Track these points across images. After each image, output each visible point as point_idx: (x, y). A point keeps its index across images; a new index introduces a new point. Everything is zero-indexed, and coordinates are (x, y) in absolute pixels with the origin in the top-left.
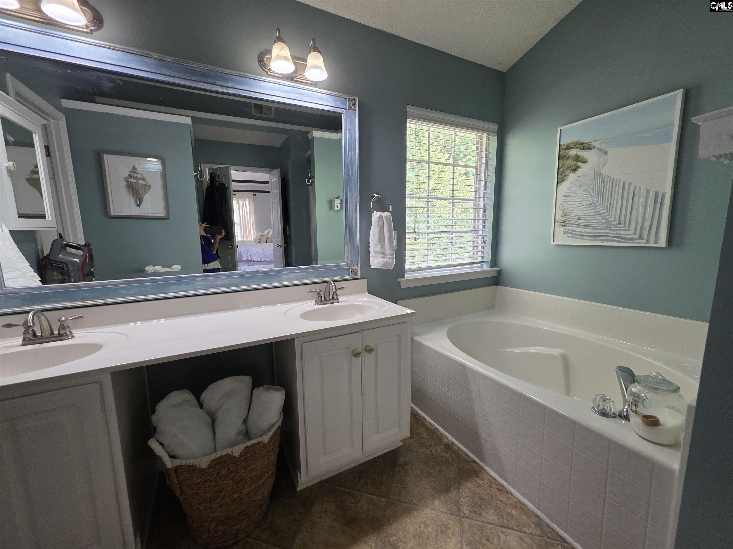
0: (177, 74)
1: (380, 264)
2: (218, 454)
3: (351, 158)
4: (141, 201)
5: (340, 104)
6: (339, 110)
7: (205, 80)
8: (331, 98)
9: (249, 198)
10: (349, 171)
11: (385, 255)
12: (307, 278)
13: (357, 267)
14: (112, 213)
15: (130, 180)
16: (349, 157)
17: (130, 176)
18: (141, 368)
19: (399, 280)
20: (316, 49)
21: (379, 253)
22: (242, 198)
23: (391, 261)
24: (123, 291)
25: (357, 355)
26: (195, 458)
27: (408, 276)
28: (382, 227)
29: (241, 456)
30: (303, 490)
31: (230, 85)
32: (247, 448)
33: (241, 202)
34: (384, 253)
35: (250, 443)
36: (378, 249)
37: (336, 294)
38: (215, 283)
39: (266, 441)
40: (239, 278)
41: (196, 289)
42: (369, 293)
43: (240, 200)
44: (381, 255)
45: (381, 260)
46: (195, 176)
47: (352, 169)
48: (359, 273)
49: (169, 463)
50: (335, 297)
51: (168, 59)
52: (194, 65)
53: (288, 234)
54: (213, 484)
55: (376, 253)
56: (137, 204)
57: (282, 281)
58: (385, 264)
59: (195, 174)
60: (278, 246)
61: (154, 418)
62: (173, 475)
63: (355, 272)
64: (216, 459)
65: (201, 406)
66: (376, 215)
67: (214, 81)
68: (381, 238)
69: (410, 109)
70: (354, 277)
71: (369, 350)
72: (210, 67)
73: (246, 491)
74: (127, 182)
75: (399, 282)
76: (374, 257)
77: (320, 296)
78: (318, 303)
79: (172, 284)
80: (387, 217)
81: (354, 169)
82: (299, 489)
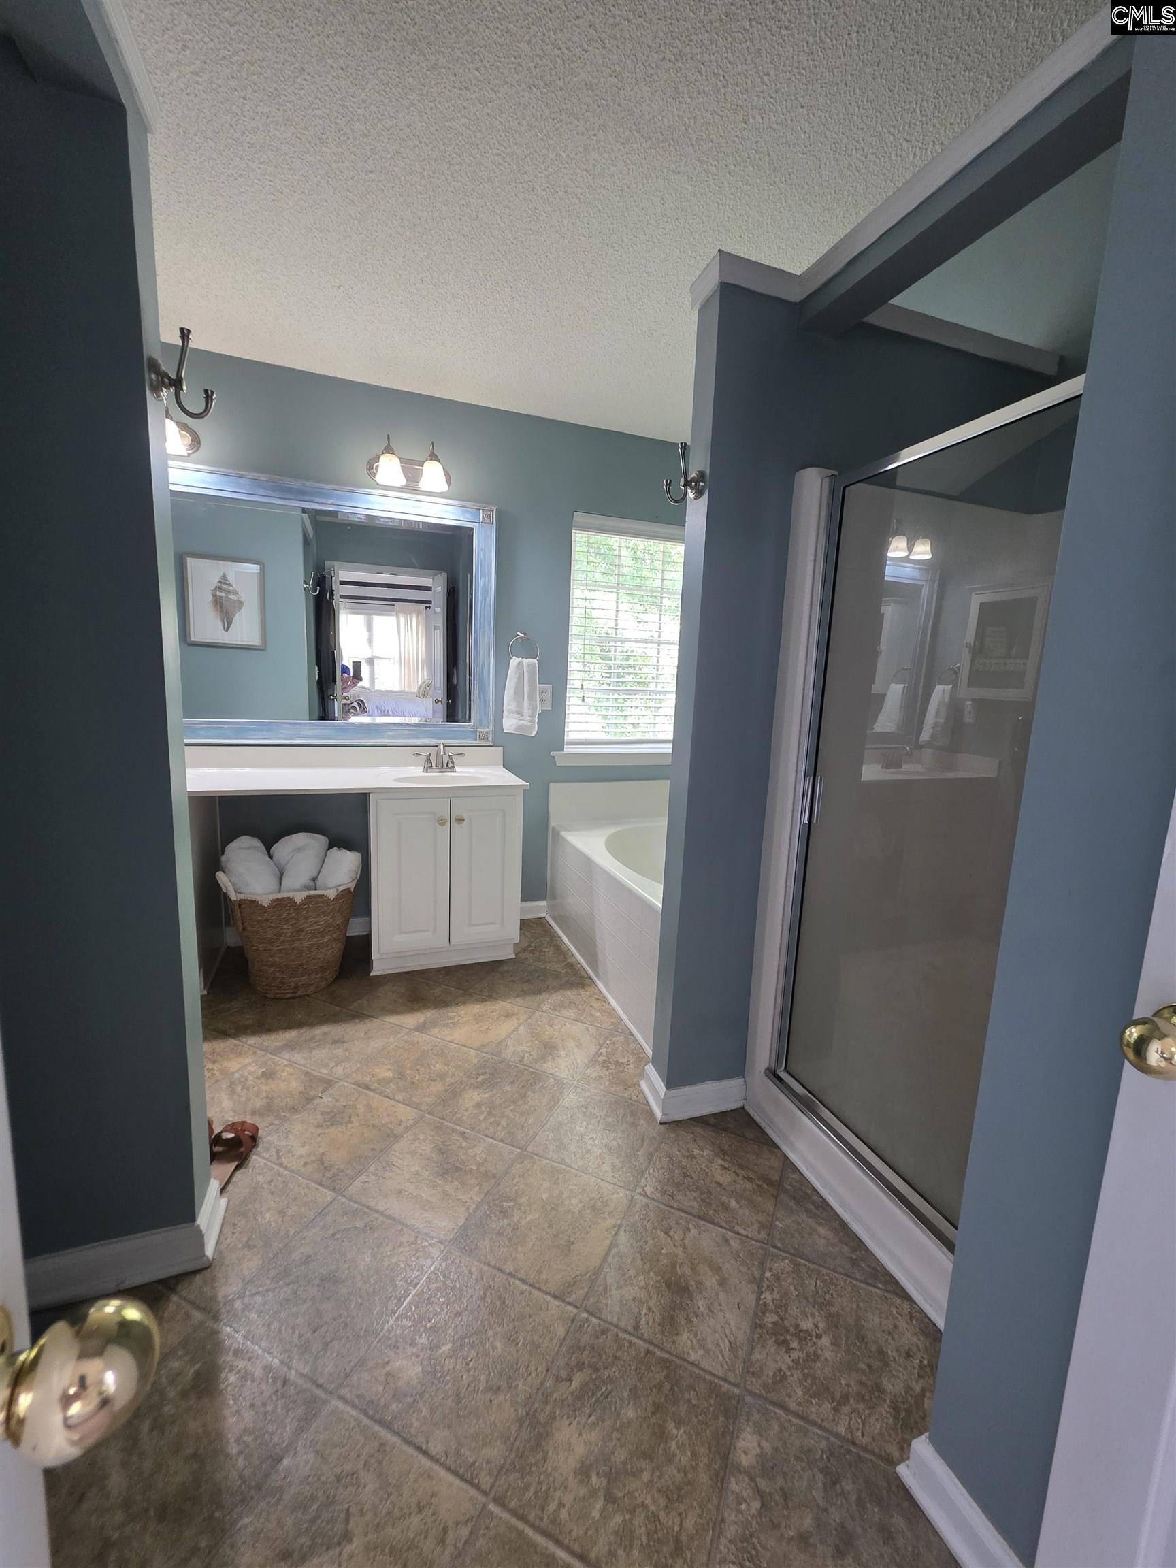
0: (272, 494)
1: (513, 728)
2: (280, 896)
3: (484, 584)
4: (230, 624)
5: (469, 517)
6: (469, 525)
7: (301, 498)
8: (458, 510)
9: (418, 613)
10: (481, 602)
11: (523, 716)
12: (417, 738)
13: (487, 730)
14: (192, 639)
15: (218, 593)
16: (481, 584)
17: (219, 588)
18: (214, 797)
19: (552, 754)
20: (434, 457)
21: (513, 713)
22: (405, 612)
23: (530, 724)
24: (202, 733)
25: (441, 822)
26: (258, 894)
27: (568, 749)
28: (520, 678)
29: (303, 903)
30: (377, 976)
31: (330, 501)
32: (309, 897)
33: (402, 620)
34: (520, 714)
35: (312, 893)
36: (513, 707)
37: (452, 762)
38: (302, 733)
39: (332, 897)
40: (331, 729)
41: (279, 738)
42: (504, 767)
43: (401, 615)
44: (516, 715)
45: (515, 721)
46: (305, 589)
47: (485, 600)
48: (490, 739)
49: (233, 897)
50: (450, 765)
51: (263, 479)
52: (289, 482)
53: (455, 682)
54: (272, 925)
55: (509, 711)
56: (224, 627)
57: (383, 738)
58: (519, 727)
59: (305, 586)
60: (437, 701)
61: (223, 858)
62: (237, 908)
63: (484, 736)
64: (277, 899)
65: (271, 857)
66: (514, 661)
67: (311, 498)
68: (518, 693)
69: (578, 517)
70: (483, 743)
71: (460, 820)
72: (308, 484)
73: (307, 943)
74: (214, 596)
75: (554, 757)
76: (507, 717)
77: (429, 761)
78: (427, 770)
79: (254, 730)
80: (528, 665)
81: (488, 599)
82: (372, 974)
